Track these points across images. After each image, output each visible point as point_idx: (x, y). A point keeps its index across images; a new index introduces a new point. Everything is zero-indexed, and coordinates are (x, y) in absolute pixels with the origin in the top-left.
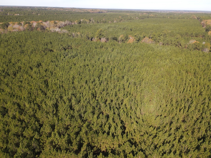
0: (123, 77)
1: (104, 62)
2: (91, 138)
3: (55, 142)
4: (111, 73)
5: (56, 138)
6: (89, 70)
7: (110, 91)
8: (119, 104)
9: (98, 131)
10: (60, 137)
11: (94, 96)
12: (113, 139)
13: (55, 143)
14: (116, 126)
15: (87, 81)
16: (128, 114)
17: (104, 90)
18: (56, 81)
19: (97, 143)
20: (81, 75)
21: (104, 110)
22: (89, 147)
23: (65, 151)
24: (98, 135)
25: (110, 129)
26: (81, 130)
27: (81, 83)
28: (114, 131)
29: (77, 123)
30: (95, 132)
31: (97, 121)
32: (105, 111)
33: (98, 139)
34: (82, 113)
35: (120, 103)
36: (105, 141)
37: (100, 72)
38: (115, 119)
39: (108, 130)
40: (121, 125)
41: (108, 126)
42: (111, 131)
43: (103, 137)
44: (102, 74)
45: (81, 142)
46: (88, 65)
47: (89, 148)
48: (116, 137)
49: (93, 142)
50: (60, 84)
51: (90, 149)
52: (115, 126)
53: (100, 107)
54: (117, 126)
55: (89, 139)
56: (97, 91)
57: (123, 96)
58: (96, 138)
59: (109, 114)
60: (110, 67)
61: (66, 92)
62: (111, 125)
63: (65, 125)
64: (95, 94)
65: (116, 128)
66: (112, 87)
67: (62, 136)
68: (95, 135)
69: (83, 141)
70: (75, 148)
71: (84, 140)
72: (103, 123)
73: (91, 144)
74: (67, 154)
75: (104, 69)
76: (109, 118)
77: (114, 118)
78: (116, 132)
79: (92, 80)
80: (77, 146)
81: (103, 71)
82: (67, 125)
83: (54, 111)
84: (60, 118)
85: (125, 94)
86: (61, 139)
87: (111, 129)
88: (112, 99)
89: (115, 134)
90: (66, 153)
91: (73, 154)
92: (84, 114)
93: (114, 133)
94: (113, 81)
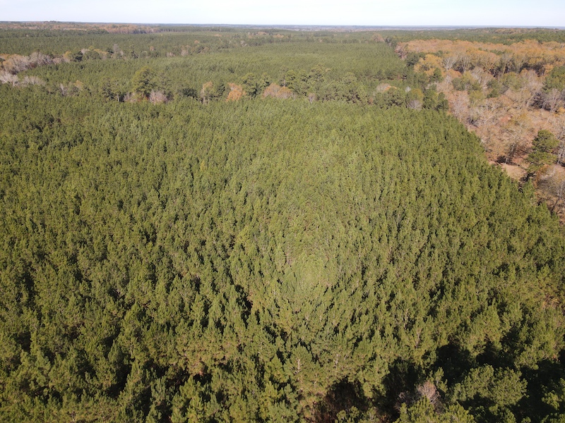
0: (226, 181)
1: (166, 151)
2: (152, 343)
3: (35, 380)
4: (189, 175)
5: (39, 368)
6: (126, 174)
7: (194, 219)
8: (223, 246)
9: (172, 323)
10: (52, 364)
11: (149, 237)
12: (220, 335)
13: (36, 383)
14: (224, 301)
15: (121, 202)
16: (252, 266)
17: (176, 219)
18: (20, 213)
19: (175, 355)
20: (100, 187)
21: (184, 267)
22: (152, 369)
23: (74, 396)
24: (174, 333)
25: (207, 313)
26: (118, 330)
27: (103, 210)
28: (219, 314)
29: (104, 312)
30: (164, 327)
31: (166, 297)
32: (185, 270)
33: (176, 343)
34: (118, 284)
35: (227, 246)
36: (197, 346)
37: (159, 175)
38: (220, 284)
39: (204, 313)
40: (237, 295)
41: (202, 304)
42: (211, 315)
43: (191, 336)
44: (165, 181)
45: (126, 362)
46: (119, 163)
47: (151, 374)
48: (226, 330)
49: (162, 354)
50: (35, 220)
51: (154, 374)
52: (221, 302)
53: (171, 262)
54: (227, 300)
55: (150, 348)
56: (156, 223)
57: (232, 225)
58: (168, 343)
59: (198, 275)
60: (187, 161)
61: (58, 237)
62: (209, 303)
63: (66, 327)
64: (152, 231)
65: (223, 307)
66: (200, 209)
67: (58, 357)
68: (166, 334)
69: (129, 359)
70: (108, 380)
71: (132, 357)
72: (186, 300)
73: (155, 361)
74: (80, 405)
75: (169, 168)
76: (201, 285)
77: (215, 282)
78: (227, 317)
79: (137, 197)
80: (112, 376)
81: (168, 173)
82: (71, 325)
83: (21, 295)
84: (45, 311)
85: (236, 222)
86: (54, 368)
87: (209, 311)
88: (203, 238)
89: (223, 322)
90: (79, 400)
91: (103, 400)
92: (123, 287)
93: (222, 319)
94: (198, 193)
